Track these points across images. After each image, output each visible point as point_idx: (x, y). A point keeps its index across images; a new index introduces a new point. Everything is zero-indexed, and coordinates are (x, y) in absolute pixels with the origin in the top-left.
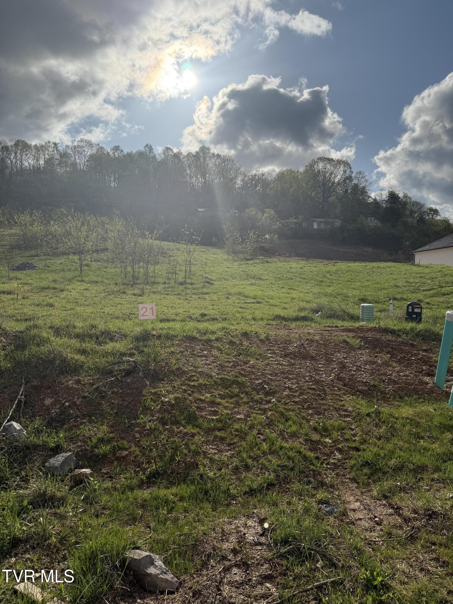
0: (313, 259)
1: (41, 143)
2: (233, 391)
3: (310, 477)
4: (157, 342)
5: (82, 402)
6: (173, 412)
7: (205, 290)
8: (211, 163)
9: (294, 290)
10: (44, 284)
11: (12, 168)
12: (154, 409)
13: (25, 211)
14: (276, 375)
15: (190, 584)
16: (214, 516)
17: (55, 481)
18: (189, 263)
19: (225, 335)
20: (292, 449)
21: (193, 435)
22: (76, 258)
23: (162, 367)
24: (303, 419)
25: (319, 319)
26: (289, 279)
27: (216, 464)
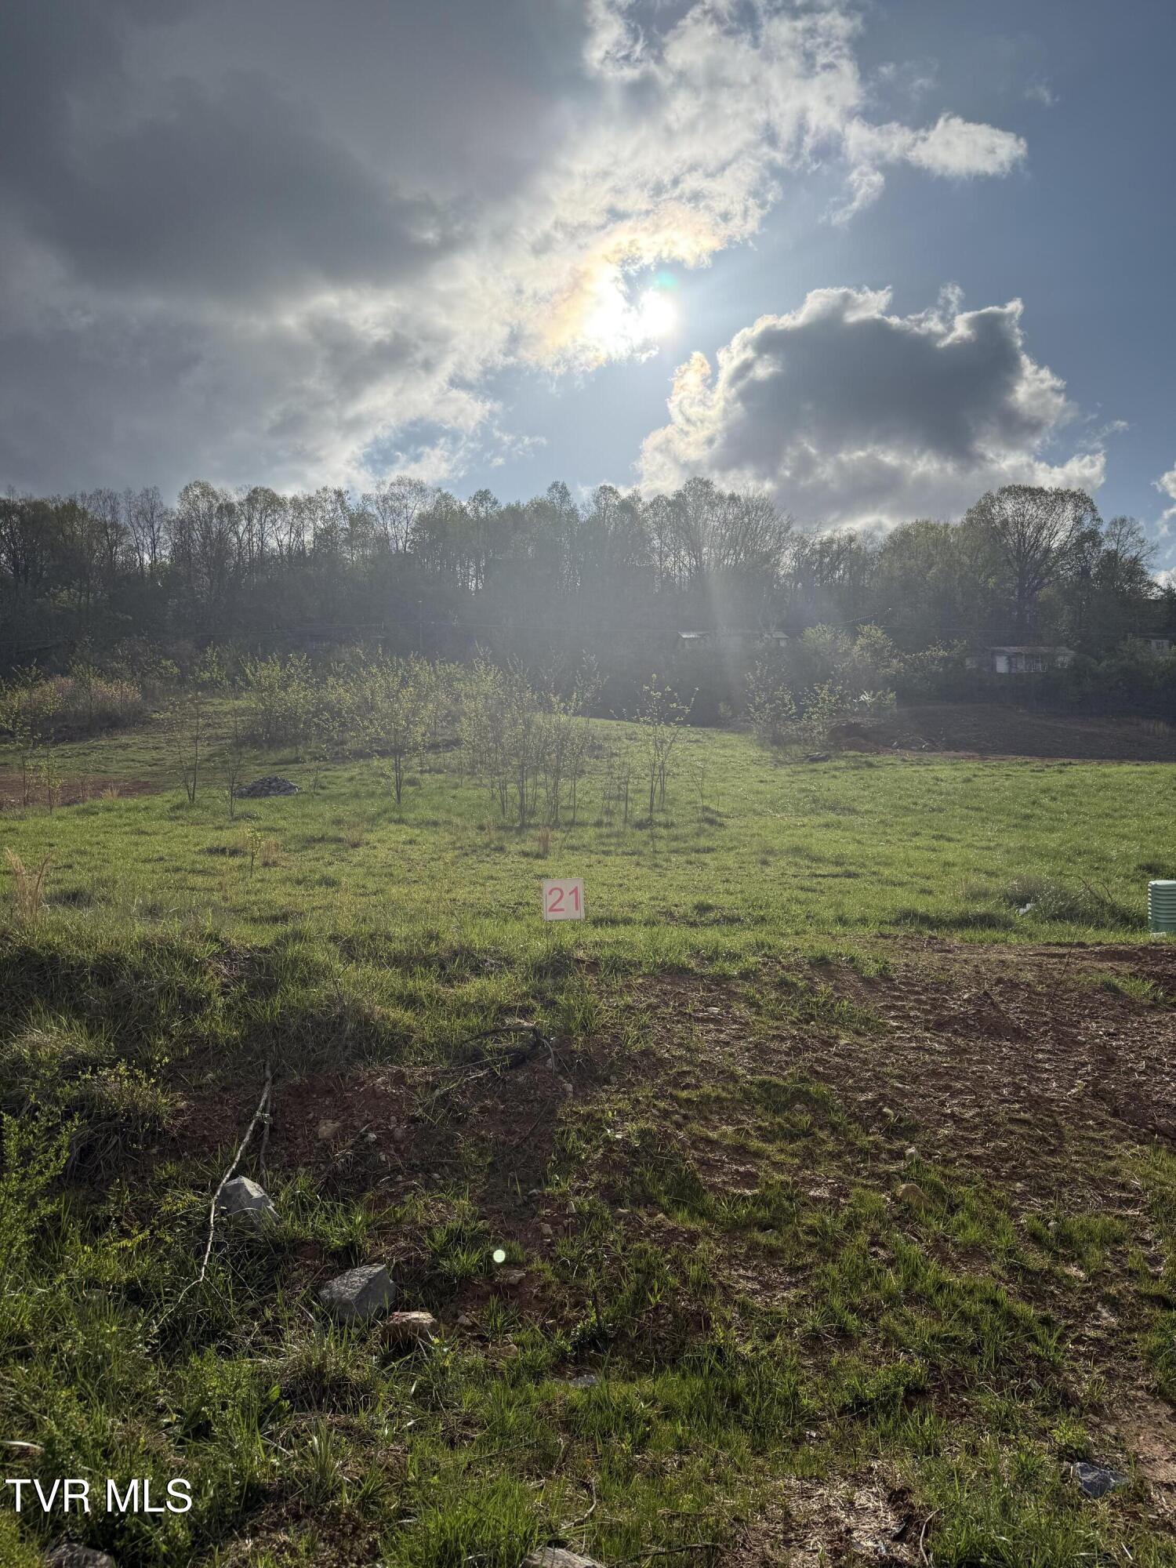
0: (1000, 757)
1: (306, 492)
2: (796, 1119)
3: (1029, 1376)
4: (590, 980)
5: (408, 1132)
6: (636, 1169)
7: (704, 842)
8: (712, 519)
9: (949, 840)
10: (313, 829)
11: (240, 554)
12: (587, 1158)
13: (271, 654)
14: (915, 1079)
16: (760, 1470)
17: (344, 1341)
18: (660, 772)
19: (765, 964)
20: (971, 1292)
21: (693, 1238)
22: (386, 764)
23: (604, 1048)
24: (1000, 1209)
25: (1027, 923)
26: (934, 810)
27: (759, 1321)
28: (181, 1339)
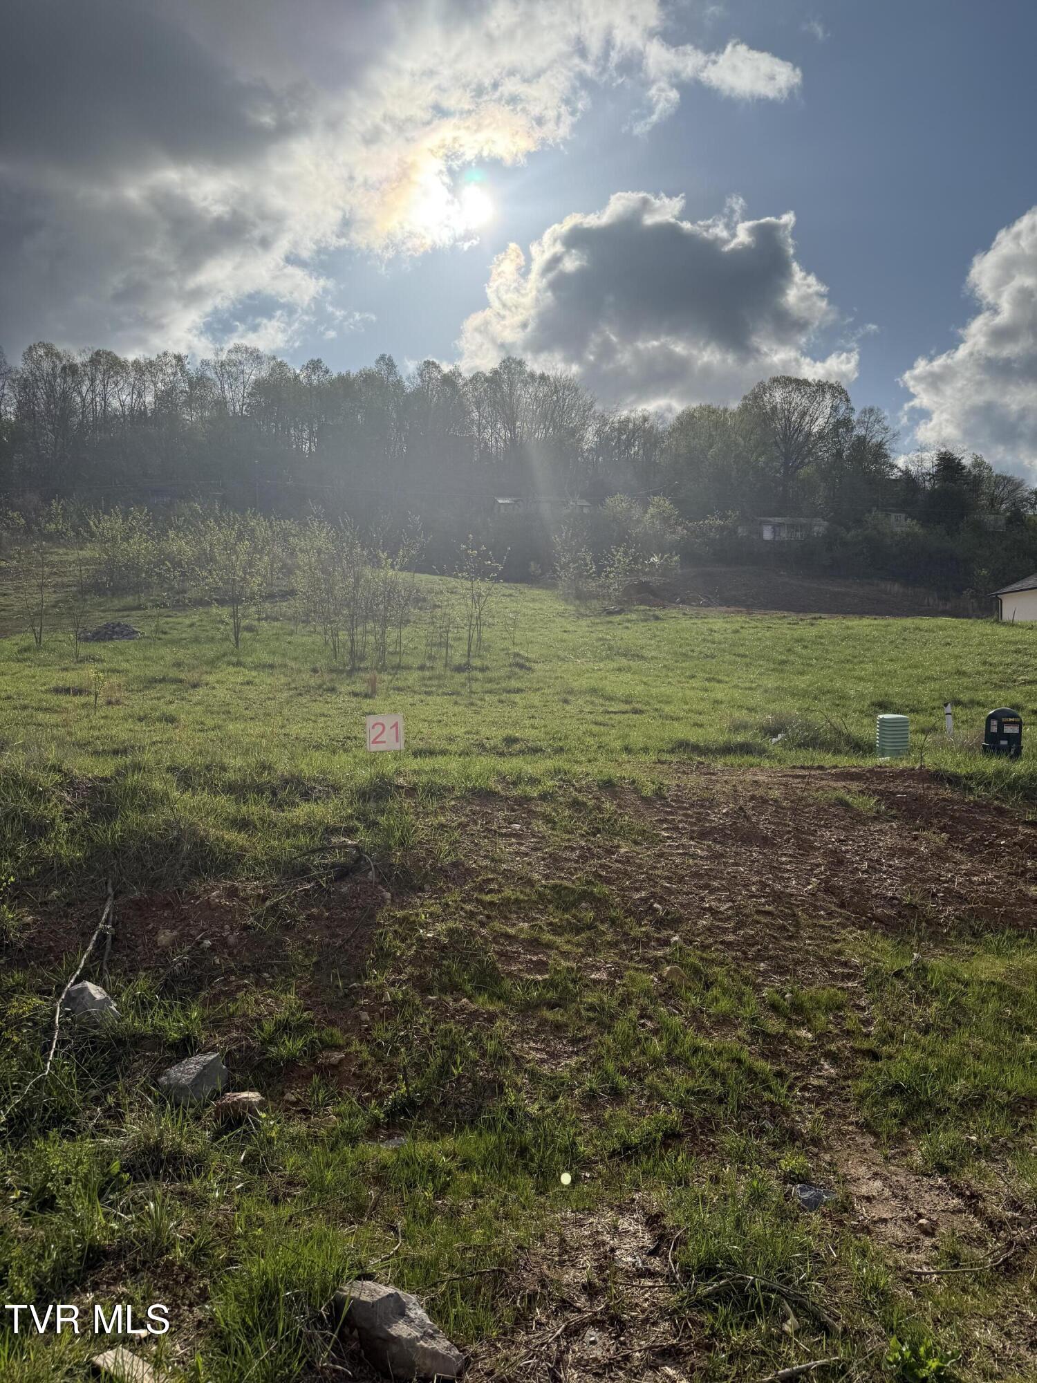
0: (764, 611)
1: (148, 356)
2: (582, 915)
3: (764, 1118)
4: (408, 803)
5: (240, 939)
6: (444, 962)
7: (514, 684)
8: (525, 395)
9: (719, 681)
10: (154, 671)
11: (83, 413)
12: (402, 955)
13: (113, 507)
14: (681, 880)
15: (487, 1364)
16: (542, 1206)
17: (180, 1120)
18: (477, 622)
19: (560, 787)
20: (720, 1054)
21: (491, 1018)
22: (225, 612)
23: (419, 861)
24: (746, 984)
25: (778, 750)
26: (707, 656)
27: (545, 1085)
28: (28, 1126)
